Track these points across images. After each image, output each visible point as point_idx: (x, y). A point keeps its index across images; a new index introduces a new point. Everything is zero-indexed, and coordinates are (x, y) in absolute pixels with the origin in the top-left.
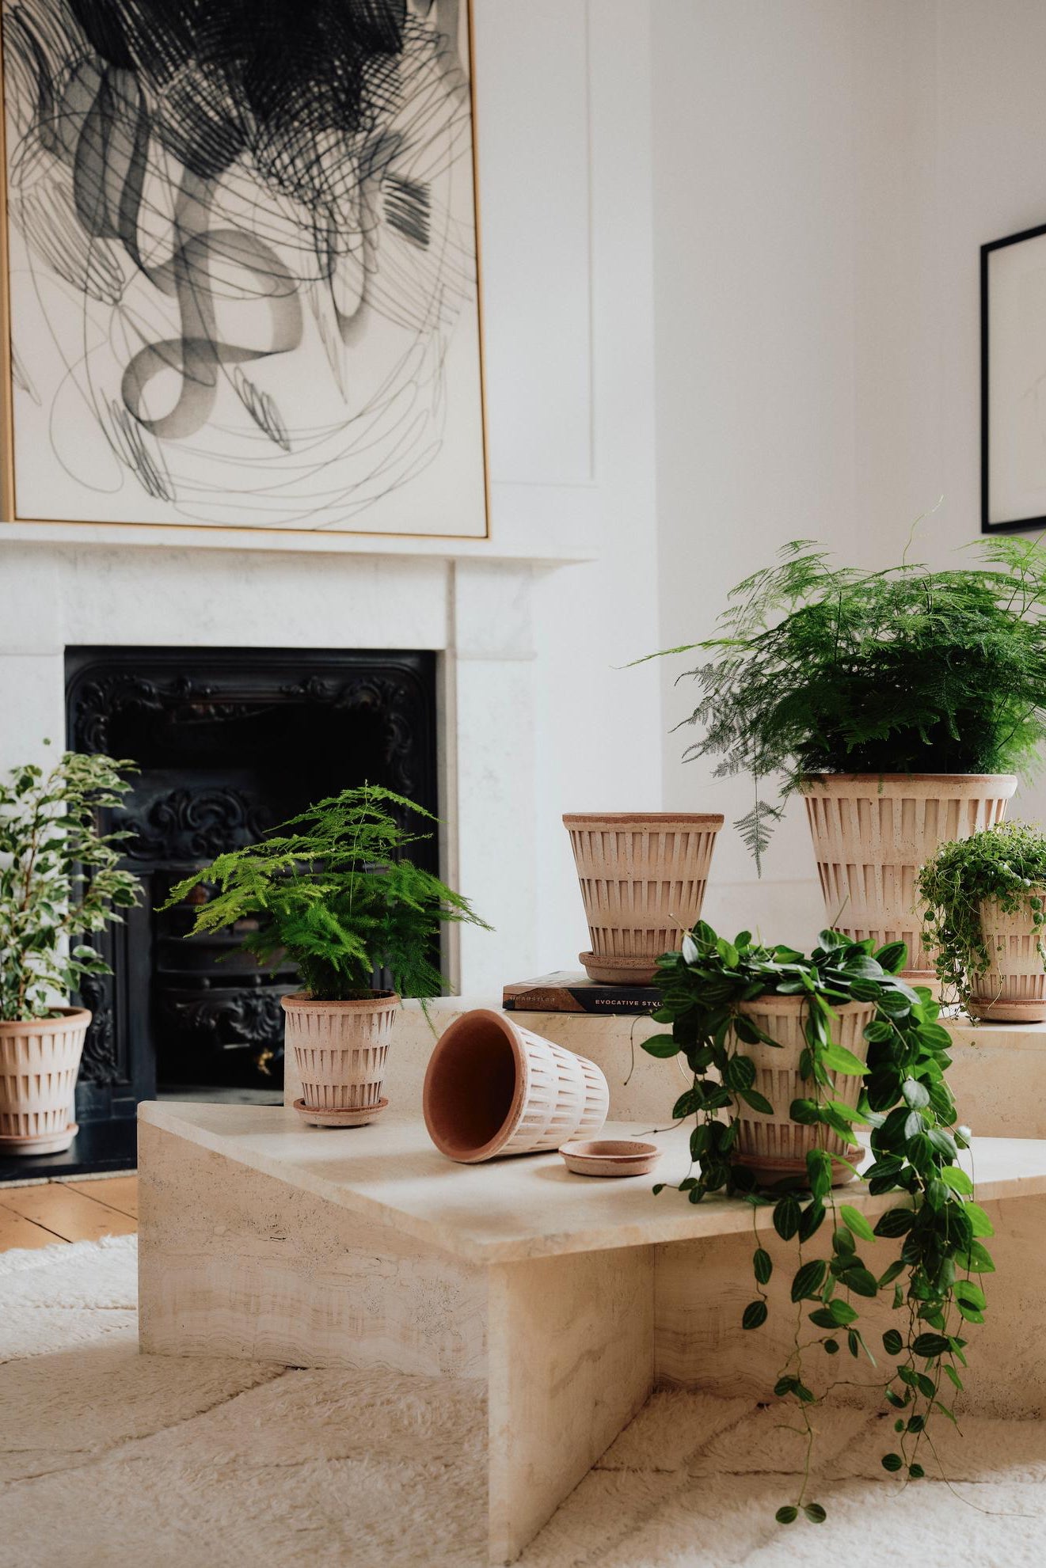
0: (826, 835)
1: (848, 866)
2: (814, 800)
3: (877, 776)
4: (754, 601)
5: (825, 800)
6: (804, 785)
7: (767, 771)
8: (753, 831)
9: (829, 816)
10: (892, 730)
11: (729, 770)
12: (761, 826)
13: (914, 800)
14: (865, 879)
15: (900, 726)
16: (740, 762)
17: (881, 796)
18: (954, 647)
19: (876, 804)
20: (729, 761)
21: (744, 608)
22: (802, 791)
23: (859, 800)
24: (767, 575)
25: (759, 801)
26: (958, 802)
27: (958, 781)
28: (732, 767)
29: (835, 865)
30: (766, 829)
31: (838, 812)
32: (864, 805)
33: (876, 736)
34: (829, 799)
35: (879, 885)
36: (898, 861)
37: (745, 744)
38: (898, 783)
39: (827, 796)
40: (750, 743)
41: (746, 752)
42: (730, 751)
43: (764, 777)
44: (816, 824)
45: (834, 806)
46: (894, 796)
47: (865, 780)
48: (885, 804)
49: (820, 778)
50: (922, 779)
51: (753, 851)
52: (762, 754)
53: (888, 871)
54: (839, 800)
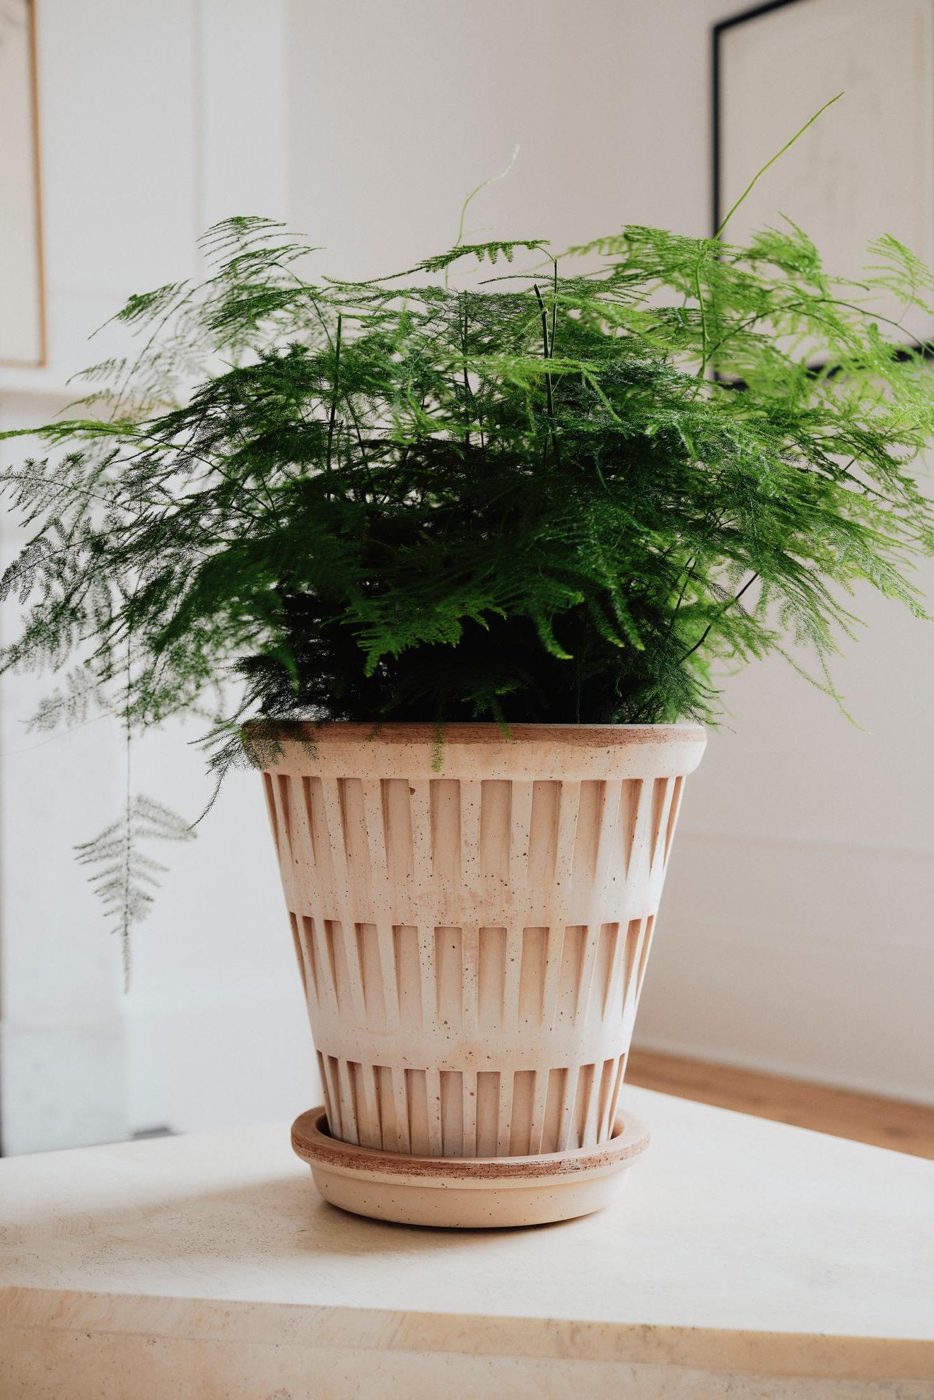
0: (309, 856)
1: (358, 926)
2: (283, 779)
3: (427, 729)
4: (153, 353)
5: (307, 781)
6: (263, 747)
7: (157, 717)
8: (118, 868)
9: (317, 816)
10: (466, 622)
11: (64, 712)
12: (139, 859)
13: (509, 783)
14: (397, 957)
15: (485, 613)
16: (91, 696)
17: (438, 776)
18: (609, 436)
19: (423, 794)
20: (66, 692)
21: (130, 365)
22: (255, 761)
23: (385, 783)
24: (180, 298)
25: (134, 795)
26: (600, 785)
27: (603, 741)
28: (72, 709)
29: (329, 924)
30: (152, 865)
31: (337, 807)
32: (396, 793)
33: (430, 634)
34: (317, 779)
35: (428, 971)
36: (470, 918)
37: (106, 649)
38: (473, 746)
39: (313, 772)
40: (119, 651)
41: (107, 672)
42: (68, 667)
43: (151, 731)
44: (288, 832)
45: (328, 794)
46: (464, 775)
47: (397, 739)
48: (445, 793)
49: (295, 730)
50: (527, 737)
51: (117, 920)
52: (148, 675)
53: (449, 939)
54: (341, 782)
